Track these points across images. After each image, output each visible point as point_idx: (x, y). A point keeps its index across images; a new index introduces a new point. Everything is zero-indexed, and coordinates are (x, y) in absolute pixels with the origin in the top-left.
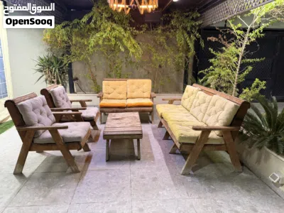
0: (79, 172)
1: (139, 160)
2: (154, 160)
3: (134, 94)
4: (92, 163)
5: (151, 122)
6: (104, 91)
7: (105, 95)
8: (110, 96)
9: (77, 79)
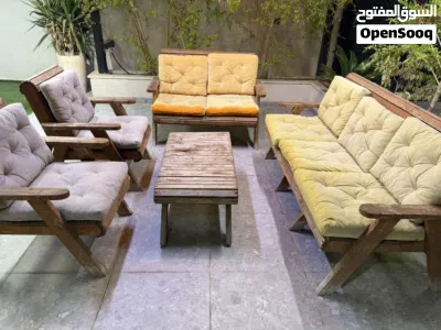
0: (103, 276)
1: (228, 246)
2: (258, 249)
3: (222, 86)
4: (132, 250)
5: (252, 145)
6: (161, 75)
7: (164, 86)
8: (173, 88)
9: (111, 44)
